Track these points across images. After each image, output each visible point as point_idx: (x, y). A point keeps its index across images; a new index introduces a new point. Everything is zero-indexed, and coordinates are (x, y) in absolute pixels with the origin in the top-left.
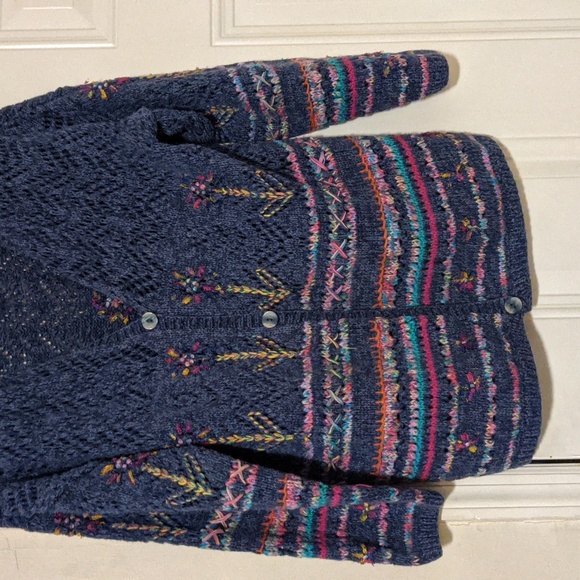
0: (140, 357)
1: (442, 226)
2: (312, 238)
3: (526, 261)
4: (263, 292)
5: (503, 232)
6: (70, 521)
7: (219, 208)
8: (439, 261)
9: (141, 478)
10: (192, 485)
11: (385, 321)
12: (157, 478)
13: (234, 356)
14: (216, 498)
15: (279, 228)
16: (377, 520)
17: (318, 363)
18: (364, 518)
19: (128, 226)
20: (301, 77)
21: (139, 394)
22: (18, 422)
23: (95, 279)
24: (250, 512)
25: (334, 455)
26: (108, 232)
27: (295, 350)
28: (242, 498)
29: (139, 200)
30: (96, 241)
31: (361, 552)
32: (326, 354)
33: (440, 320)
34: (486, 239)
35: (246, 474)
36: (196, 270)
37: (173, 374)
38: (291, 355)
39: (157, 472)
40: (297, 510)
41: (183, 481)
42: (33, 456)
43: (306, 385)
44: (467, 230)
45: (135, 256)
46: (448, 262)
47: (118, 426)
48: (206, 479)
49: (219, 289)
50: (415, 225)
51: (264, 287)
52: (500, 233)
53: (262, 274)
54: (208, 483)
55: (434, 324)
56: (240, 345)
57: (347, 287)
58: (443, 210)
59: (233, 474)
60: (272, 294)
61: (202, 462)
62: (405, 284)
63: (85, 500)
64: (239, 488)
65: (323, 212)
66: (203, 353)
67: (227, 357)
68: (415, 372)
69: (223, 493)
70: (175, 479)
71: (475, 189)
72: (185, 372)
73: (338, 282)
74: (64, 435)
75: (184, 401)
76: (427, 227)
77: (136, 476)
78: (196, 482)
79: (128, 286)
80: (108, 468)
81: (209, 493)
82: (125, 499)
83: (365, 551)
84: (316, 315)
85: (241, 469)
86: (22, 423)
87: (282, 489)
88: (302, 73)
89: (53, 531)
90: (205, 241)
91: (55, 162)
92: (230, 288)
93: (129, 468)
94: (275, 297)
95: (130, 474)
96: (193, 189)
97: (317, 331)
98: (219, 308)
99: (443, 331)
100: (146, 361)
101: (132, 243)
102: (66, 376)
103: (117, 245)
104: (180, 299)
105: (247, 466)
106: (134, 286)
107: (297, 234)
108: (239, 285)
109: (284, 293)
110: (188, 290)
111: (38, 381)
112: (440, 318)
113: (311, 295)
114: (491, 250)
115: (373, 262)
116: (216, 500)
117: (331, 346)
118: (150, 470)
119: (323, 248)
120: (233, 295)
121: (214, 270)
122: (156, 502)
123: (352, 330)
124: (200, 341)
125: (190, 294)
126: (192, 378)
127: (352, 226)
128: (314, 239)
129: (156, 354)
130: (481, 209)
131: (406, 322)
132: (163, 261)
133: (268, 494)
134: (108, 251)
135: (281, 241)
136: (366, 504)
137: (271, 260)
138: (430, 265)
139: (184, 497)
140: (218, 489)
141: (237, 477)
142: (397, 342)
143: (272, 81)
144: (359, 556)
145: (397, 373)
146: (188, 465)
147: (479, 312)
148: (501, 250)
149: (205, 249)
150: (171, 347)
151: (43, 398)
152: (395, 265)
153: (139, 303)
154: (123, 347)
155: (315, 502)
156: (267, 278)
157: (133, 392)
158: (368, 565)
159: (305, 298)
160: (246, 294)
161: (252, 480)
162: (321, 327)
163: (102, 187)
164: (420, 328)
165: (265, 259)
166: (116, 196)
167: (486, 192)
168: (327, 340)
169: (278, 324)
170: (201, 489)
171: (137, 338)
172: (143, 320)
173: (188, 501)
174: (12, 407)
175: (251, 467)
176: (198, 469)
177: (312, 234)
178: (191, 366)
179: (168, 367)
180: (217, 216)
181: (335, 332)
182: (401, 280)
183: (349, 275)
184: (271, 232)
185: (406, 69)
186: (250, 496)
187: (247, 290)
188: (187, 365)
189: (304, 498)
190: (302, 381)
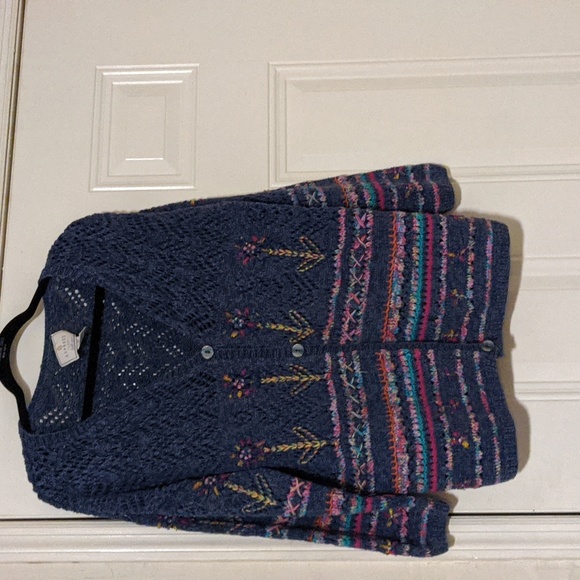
0: (204, 383)
1: (436, 292)
2: (334, 290)
3: (501, 329)
4: (293, 330)
5: (487, 304)
6: (169, 518)
7: (263, 265)
8: (432, 319)
9: (224, 492)
10: (262, 498)
11: (388, 353)
12: (236, 492)
13: (274, 379)
14: (280, 507)
15: (309, 281)
16: (399, 527)
17: (339, 385)
18: (389, 524)
19: (192, 275)
20: (343, 197)
21: (207, 414)
22: (119, 445)
23: (167, 316)
24: (305, 517)
25: (361, 463)
26: (177, 280)
27: (320, 374)
28: (299, 507)
29: (200, 256)
30: (168, 287)
31: (387, 544)
32: (344, 377)
33: (431, 354)
34: (471, 307)
35: (302, 489)
36: (242, 311)
37: (230, 396)
38: (318, 378)
39: (235, 488)
40: (339, 517)
41: (255, 495)
42: (135, 471)
43: (334, 407)
44: (455, 297)
45: (196, 299)
46: (439, 321)
47: (196, 443)
48: (272, 493)
49: (259, 325)
50: (415, 288)
51: (294, 326)
52: (484, 305)
53: (293, 314)
54: (274, 497)
55: (426, 357)
56: (277, 371)
57: (359, 331)
58: (440, 281)
59: (292, 489)
60: (300, 331)
61: (269, 480)
62: (404, 334)
63: (181, 507)
64: (297, 499)
65: (345, 272)
66: (249, 378)
67: (269, 380)
68: (411, 399)
69: (285, 503)
70: (249, 493)
71: (470, 270)
72: (239, 394)
73: (352, 326)
74: (157, 453)
75: (242, 419)
76: (424, 291)
77: (220, 490)
78: (265, 495)
79: (192, 322)
80: (198, 484)
81: (274, 503)
82: (212, 507)
83: (389, 544)
84: (333, 347)
85: (298, 485)
86: (122, 445)
87: (329, 500)
88: (343, 194)
89: (156, 525)
90: (250, 289)
91: (137, 227)
92: (268, 326)
93: (214, 484)
94: (302, 334)
95: (215, 489)
96: (245, 248)
97: (335, 360)
98: (259, 341)
99: (433, 363)
100: (208, 386)
101: (194, 289)
102: (151, 404)
103: (183, 290)
104: (229, 333)
105: (302, 483)
106: (196, 323)
107: (324, 286)
108: (275, 323)
109: (309, 331)
110: (236, 326)
111: (131, 409)
112: (431, 351)
113: (330, 335)
114: (475, 315)
115: (379, 311)
116: (280, 508)
117: (348, 371)
118: (230, 486)
119: (342, 297)
120: (270, 331)
121: (256, 311)
122: (234, 510)
123: (362, 360)
124: (247, 368)
125: (237, 329)
126: (245, 401)
127: (366, 283)
128: (336, 291)
129: (214, 380)
130: (470, 284)
131: (404, 354)
132: (218, 304)
133: (318, 504)
134: (176, 294)
135: (310, 290)
136: (391, 511)
137: (301, 303)
138: (424, 321)
139: (256, 506)
140: (281, 501)
141: (296, 492)
142: (397, 367)
143: (321, 199)
144: (385, 547)
145: (399, 400)
146: (258, 482)
147: (462, 349)
148: (483, 317)
149: (250, 295)
150: (225, 373)
151: (136, 422)
152: (397, 317)
153: (200, 337)
154: (191, 376)
155: (353, 510)
156: (297, 318)
157: (202, 412)
158: (391, 556)
159: (326, 337)
160: (280, 331)
161: (306, 493)
162: (338, 358)
163: (172, 246)
164: (415, 360)
165: (296, 303)
166: (183, 253)
167: (479, 274)
168: (344, 366)
169: (305, 354)
170: (268, 501)
171: (198, 368)
172: (203, 352)
173: (259, 509)
174: (114, 432)
175: (306, 484)
176: (266, 486)
177: (334, 287)
178: (243, 388)
179: (225, 390)
180: (261, 270)
181: (349, 360)
182: (401, 331)
183: (360, 321)
184: (303, 284)
185: (422, 193)
186: (305, 505)
187: (281, 327)
188: (239, 387)
189: (345, 508)
190: (330, 405)
